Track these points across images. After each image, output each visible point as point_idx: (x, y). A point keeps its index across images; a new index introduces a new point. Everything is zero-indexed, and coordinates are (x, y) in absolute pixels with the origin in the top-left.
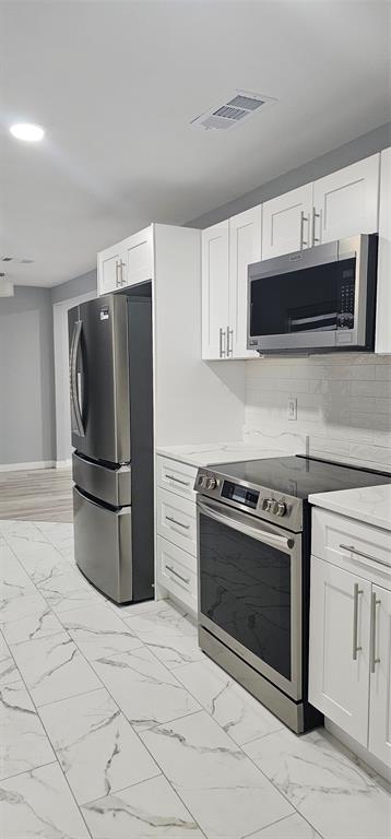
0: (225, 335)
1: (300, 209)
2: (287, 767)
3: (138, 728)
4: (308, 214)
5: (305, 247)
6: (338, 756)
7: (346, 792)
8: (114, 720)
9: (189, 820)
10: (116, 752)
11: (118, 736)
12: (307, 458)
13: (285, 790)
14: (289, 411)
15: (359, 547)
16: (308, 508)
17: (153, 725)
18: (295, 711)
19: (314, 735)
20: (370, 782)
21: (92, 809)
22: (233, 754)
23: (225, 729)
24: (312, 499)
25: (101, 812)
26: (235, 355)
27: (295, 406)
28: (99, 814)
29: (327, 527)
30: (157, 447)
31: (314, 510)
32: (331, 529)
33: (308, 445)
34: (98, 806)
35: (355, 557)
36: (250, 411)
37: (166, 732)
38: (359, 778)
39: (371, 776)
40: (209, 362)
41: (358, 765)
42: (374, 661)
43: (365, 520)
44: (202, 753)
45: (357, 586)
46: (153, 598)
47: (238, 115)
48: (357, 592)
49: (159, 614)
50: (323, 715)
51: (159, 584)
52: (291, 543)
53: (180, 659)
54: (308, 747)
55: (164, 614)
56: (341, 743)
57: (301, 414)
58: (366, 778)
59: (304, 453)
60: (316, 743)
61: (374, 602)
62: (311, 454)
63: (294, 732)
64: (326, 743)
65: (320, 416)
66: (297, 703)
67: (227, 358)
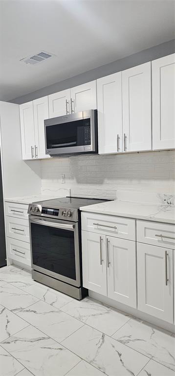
0: (34, 149)
1: (65, 99)
2: (78, 311)
3: (15, 312)
4: (69, 100)
5: (68, 114)
6: (95, 304)
7: (101, 314)
8: (3, 312)
9: (46, 336)
10: (8, 322)
11: (7, 316)
12: (70, 197)
13: (80, 318)
14: (62, 180)
15: (100, 223)
16: (79, 212)
17: (21, 309)
18: (78, 291)
19: (85, 299)
20: (108, 309)
21: (5, 343)
22: (57, 312)
23: (51, 305)
24: (81, 209)
25: (9, 343)
26: (39, 157)
27: (64, 178)
28: (9, 344)
29: (87, 218)
30: (5, 198)
31: (82, 213)
32: (89, 219)
33: (70, 193)
34: (7, 341)
35: (99, 227)
36: (43, 181)
37: (27, 311)
38: (105, 309)
39: (108, 307)
40: (26, 161)
41: (103, 305)
42: (109, 263)
43: (102, 213)
44: (44, 314)
45: (101, 237)
46: (6, 265)
47: (40, 60)
48: (101, 239)
49: (11, 271)
50: (88, 290)
51: (9, 258)
52: (74, 227)
53: (25, 285)
54: (85, 303)
55: (13, 270)
56: (96, 300)
57: (67, 181)
58: (107, 308)
59: (69, 196)
60: (86, 302)
61: (108, 241)
62: (72, 196)
63: (78, 300)
64: (90, 301)
65: (75, 181)
66: (79, 288)
67: (35, 158)
